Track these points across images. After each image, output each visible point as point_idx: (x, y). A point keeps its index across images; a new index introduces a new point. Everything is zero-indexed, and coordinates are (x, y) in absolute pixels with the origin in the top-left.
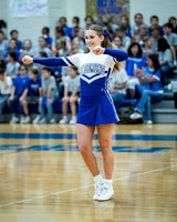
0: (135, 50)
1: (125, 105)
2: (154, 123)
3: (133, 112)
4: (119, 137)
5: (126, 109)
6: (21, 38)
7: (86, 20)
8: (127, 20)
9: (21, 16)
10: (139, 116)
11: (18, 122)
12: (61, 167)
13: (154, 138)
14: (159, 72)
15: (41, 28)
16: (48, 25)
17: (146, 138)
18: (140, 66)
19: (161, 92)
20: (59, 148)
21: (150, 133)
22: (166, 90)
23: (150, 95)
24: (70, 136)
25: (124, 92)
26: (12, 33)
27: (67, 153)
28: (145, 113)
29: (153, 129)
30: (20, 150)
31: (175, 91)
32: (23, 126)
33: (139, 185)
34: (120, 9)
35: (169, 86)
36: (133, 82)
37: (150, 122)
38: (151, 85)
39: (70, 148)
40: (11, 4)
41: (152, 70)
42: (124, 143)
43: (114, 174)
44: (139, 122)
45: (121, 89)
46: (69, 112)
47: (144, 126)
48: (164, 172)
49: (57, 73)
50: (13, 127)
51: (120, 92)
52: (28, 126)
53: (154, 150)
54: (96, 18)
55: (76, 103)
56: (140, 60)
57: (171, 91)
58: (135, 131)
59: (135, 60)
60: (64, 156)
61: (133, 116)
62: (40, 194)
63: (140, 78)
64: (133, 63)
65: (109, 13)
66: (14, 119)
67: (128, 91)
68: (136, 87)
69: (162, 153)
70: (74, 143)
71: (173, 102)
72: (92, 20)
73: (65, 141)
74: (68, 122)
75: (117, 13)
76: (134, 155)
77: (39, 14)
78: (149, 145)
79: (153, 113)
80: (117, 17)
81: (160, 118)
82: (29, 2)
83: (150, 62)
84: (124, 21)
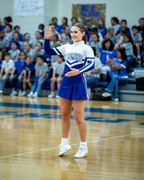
0: (108, 45)
1: (99, 86)
2: (120, 101)
5: (99, 89)
6: (22, 32)
7: (72, 20)
8: (104, 22)
10: (109, 95)
11: (17, 95)
12: (48, 129)
13: (119, 112)
14: (125, 62)
16: (43, 23)
17: (113, 111)
19: (126, 77)
20: (47, 116)
21: (116, 108)
22: (130, 76)
24: (56, 108)
25: (98, 76)
26: (15, 28)
27: (53, 120)
28: (113, 93)
29: (118, 105)
30: (17, 116)
31: (137, 77)
32: (20, 98)
33: (106, 147)
34: (98, 13)
35: (133, 74)
36: (105, 69)
37: (117, 100)
38: (119, 71)
39: (55, 117)
40: (16, 5)
41: (120, 60)
42: (97, 115)
43: (87, 137)
44: (108, 99)
45: (96, 73)
46: (56, 89)
47: (112, 103)
48: (126, 138)
49: (48, 59)
50: (13, 98)
51: (95, 76)
52: (24, 99)
53: (119, 121)
56: (111, 53)
57: (134, 77)
58: (105, 106)
59: (108, 52)
60: (50, 122)
62: (31, 150)
63: (111, 66)
64: (106, 54)
65: (90, 15)
66: (14, 92)
67: (102, 75)
68: (108, 72)
69: (124, 124)
70: (59, 113)
71: (135, 86)
73: (52, 111)
75: (96, 16)
76: (104, 124)
77: (36, 14)
78: (116, 117)
79: (119, 93)
80: (95, 19)
81: (125, 97)
82: (29, 5)
83: (119, 54)
84: (100, 23)
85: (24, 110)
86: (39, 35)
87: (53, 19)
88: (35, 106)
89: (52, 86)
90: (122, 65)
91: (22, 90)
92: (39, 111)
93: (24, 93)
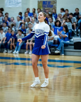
1: (53, 47)
2: (65, 55)
3: (56, 50)
4: (50, 61)
5: (53, 49)
6: (10, 16)
7: (38, 10)
9: (10, 7)
11: (7, 52)
12: (25, 72)
13: (65, 61)
14: (68, 33)
15: (18, 13)
16: (21, 11)
17: (61, 61)
18: (60, 30)
19: (68, 42)
20: (24, 64)
21: (63, 59)
22: (70, 41)
23: (64, 43)
24: (29, 59)
25: (53, 41)
26: (6, 14)
27: (27, 66)
28: (61, 51)
29: (64, 58)
30: (7, 64)
31: (74, 42)
32: (9, 54)
34: (52, 6)
35: (72, 40)
37: (63, 55)
38: (64, 39)
39: (29, 64)
40: (6, 2)
41: (65, 32)
42: (52, 63)
44: (58, 54)
45: (51, 40)
46: (29, 49)
47: (60, 56)
48: (68, 76)
49: (24, 32)
50: (5, 54)
51: (51, 41)
52: (11, 54)
53: (64, 67)
54: (42, 9)
55: (32, 45)
56: (60, 28)
57: (73, 42)
58: (57, 58)
60: (26, 68)
61: (56, 52)
64: (57, 29)
65: (48, 7)
66: (5, 51)
67: (54, 41)
68: (58, 39)
69: (67, 68)
70: (30, 62)
71: (73, 46)
72: (40, 10)
73: (27, 61)
74: (28, 53)
75: (51, 7)
76: (56, 69)
77: (17, 6)
78: (63, 64)
79: (64, 51)
80: (51, 9)
81: (67, 53)
82: (14, 1)
83: (64, 29)
84: (54, 11)
85: (11, 61)
86: (19, 19)
87: (27, 9)
88: (17, 59)
89: (27, 47)
90: (66, 35)
91: (10, 49)
92: (20, 61)
93: (11, 51)
